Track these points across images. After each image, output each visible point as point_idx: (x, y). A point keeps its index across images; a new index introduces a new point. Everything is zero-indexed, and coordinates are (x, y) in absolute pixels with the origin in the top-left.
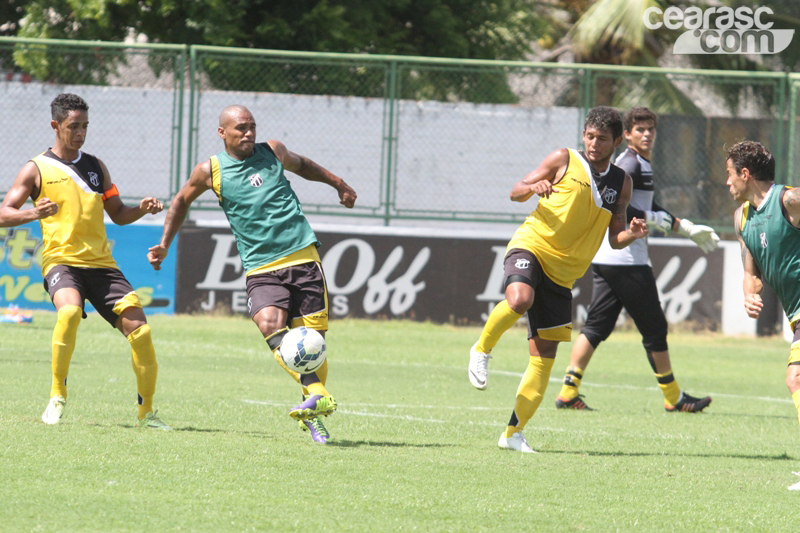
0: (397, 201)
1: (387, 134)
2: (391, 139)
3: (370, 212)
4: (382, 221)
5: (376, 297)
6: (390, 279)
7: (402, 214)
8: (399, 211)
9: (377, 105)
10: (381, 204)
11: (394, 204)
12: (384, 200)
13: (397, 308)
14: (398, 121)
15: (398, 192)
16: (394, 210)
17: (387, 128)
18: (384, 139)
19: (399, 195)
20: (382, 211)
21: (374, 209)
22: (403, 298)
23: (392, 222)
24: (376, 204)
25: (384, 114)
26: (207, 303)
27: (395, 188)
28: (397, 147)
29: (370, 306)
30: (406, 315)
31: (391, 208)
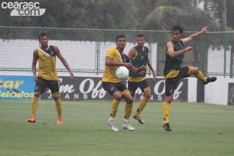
0: (100, 68)
1: (97, 50)
2: (98, 51)
3: (93, 71)
4: (96, 74)
5: (95, 94)
6: (99, 89)
7: (101, 72)
8: (100, 71)
9: (94, 43)
10: (96, 69)
11: (99, 69)
12: (96, 68)
13: (101, 97)
14: (100, 47)
15: (100, 66)
16: (99, 70)
17: (97, 48)
18: (96, 51)
19: (100, 67)
20: (96, 71)
21: (94, 70)
22: (102, 94)
23: (99, 74)
24: (94, 69)
25: (96, 45)
26: (50, 97)
27: (99, 65)
28: (99, 54)
29: (93, 97)
30: (102, 99)
31: (98, 70)
